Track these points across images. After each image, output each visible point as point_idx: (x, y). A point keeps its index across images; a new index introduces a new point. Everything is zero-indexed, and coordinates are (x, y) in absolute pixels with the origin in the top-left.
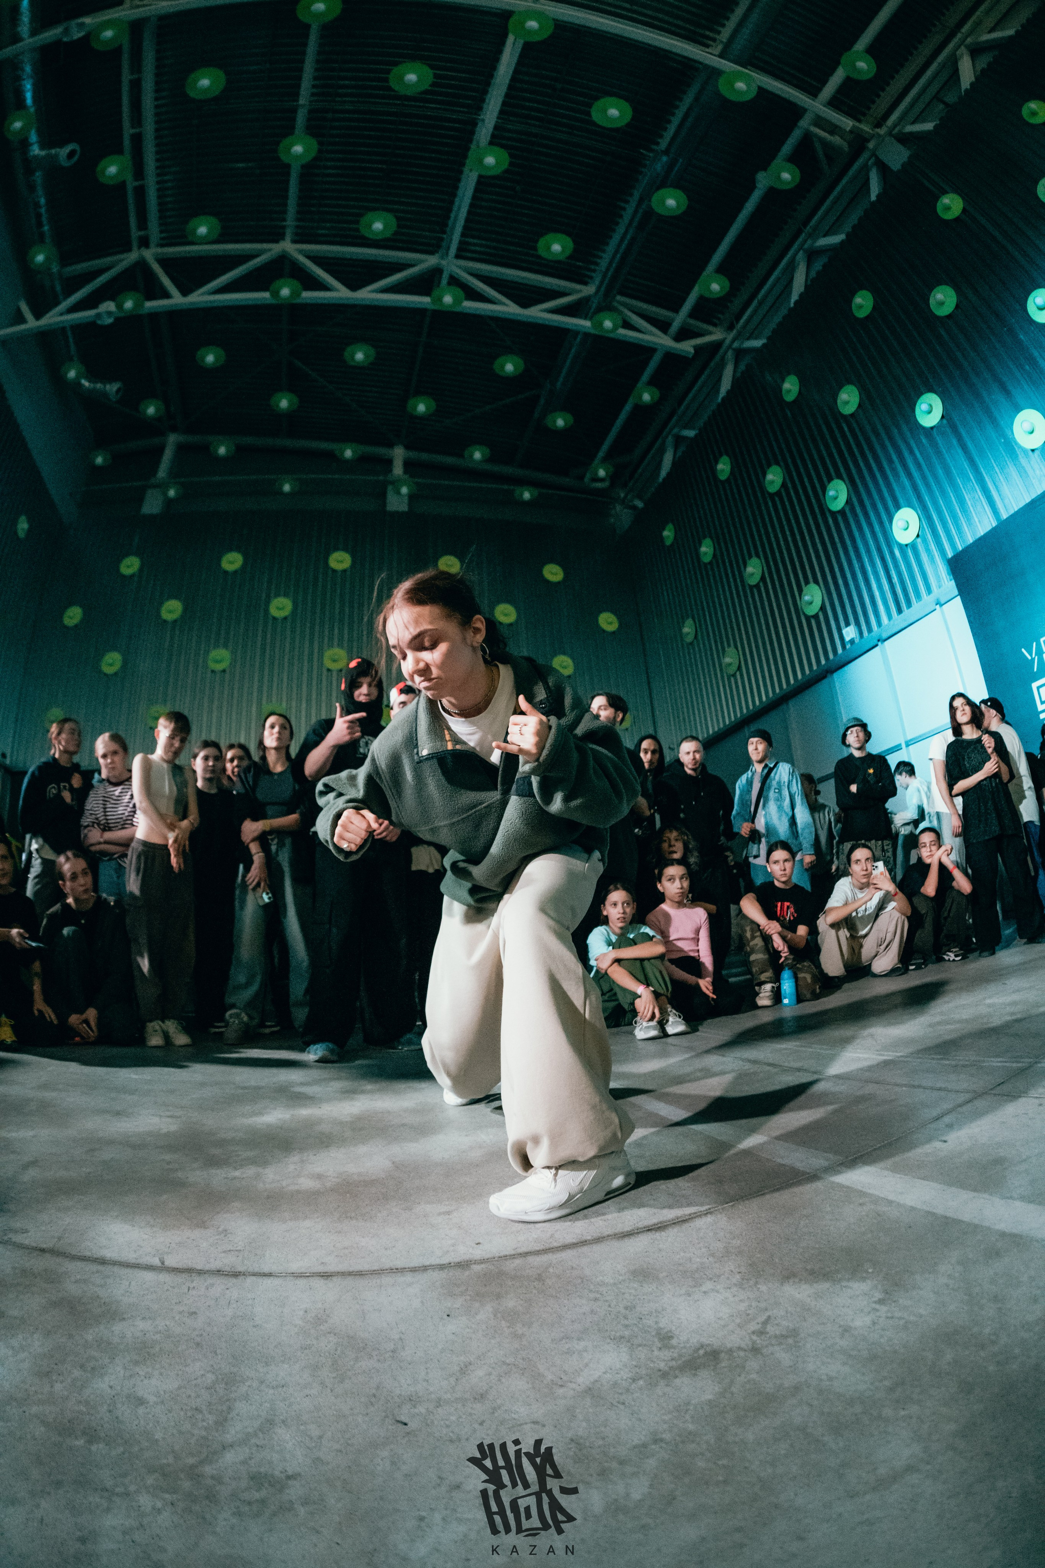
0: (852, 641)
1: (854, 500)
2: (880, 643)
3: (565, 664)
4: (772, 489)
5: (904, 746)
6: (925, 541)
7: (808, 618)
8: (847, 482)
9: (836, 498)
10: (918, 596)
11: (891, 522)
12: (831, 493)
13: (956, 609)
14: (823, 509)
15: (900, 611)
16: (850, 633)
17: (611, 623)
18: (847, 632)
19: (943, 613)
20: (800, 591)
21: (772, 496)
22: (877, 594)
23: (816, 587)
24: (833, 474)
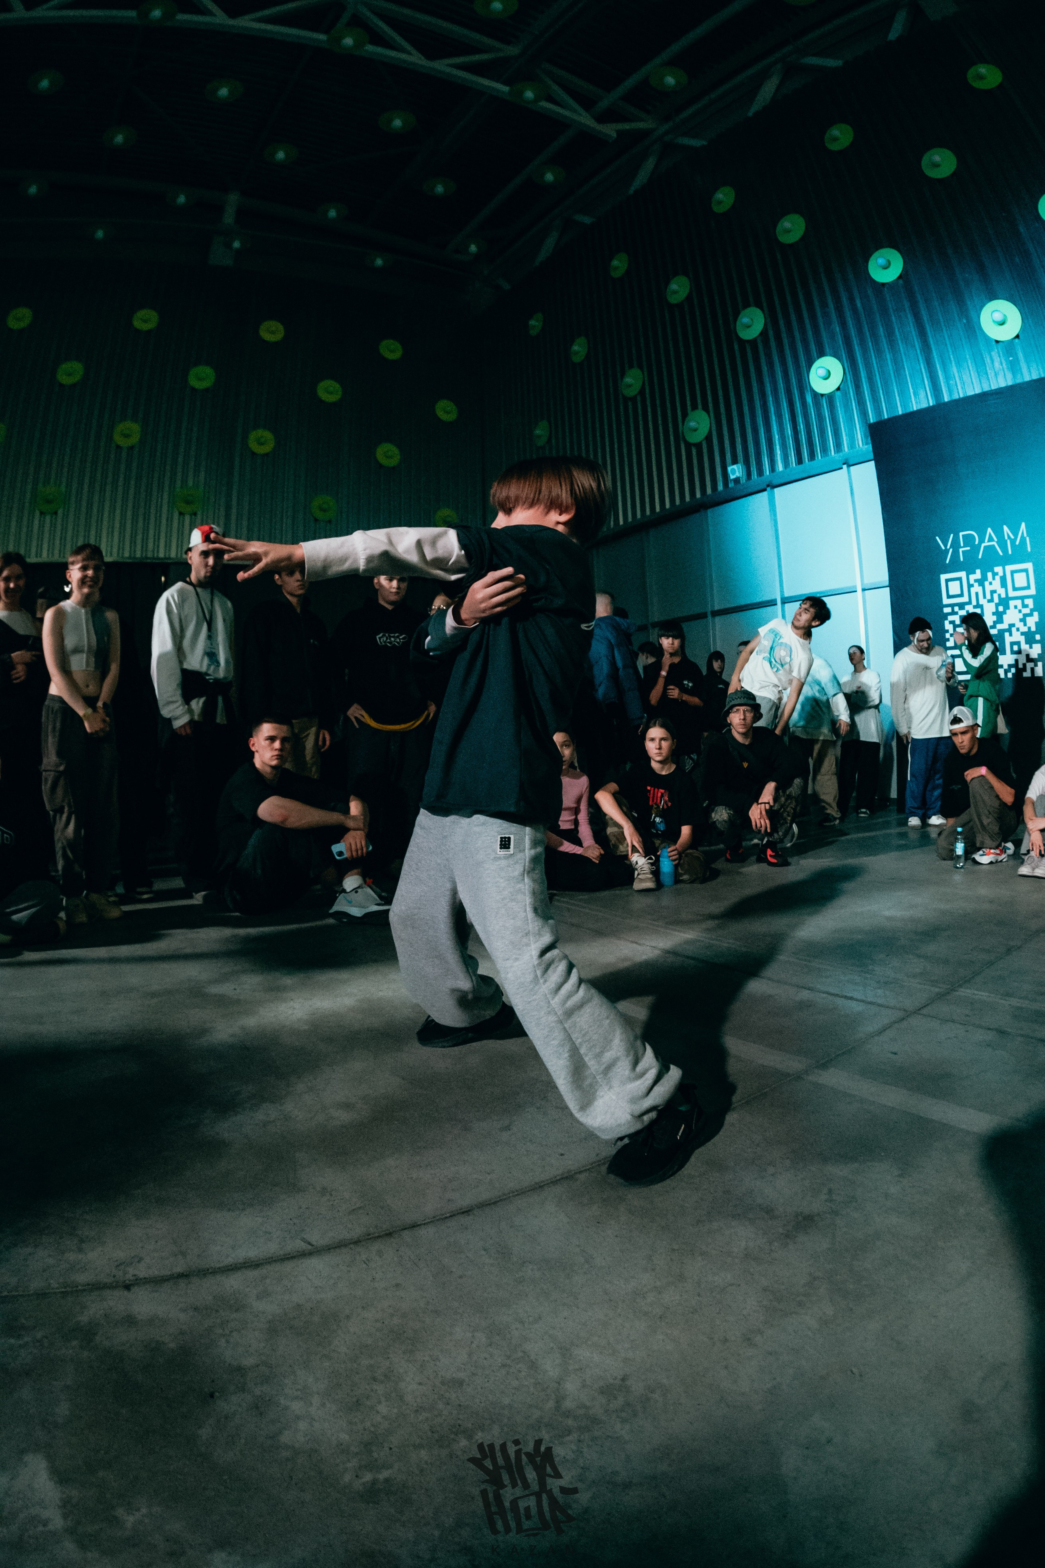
0: (737, 481)
1: (771, 333)
2: (768, 489)
3: (390, 453)
4: (674, 299)
5: (779, 602)
6: (846, 395)
7: (688, 445)
8: (766, 311)
9: (749, 327)
10: (825, 450)
11: (810, 364)
12: (744, 319)
13: (867, 473)
14: (732, 334)
15: (800, 461)
16: (736, 471)
17: (448, 413)
18: (734, 471)
19: (849, 472)
20: (685, 415)
21: (671, 306)
22: (776, 437)
23: (704, 414)
24: (751, 299)
